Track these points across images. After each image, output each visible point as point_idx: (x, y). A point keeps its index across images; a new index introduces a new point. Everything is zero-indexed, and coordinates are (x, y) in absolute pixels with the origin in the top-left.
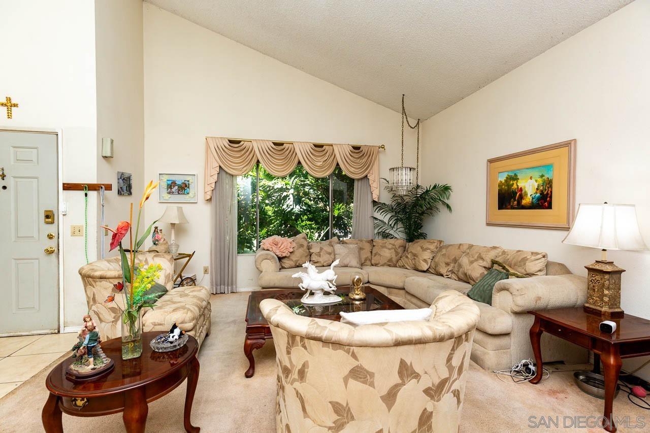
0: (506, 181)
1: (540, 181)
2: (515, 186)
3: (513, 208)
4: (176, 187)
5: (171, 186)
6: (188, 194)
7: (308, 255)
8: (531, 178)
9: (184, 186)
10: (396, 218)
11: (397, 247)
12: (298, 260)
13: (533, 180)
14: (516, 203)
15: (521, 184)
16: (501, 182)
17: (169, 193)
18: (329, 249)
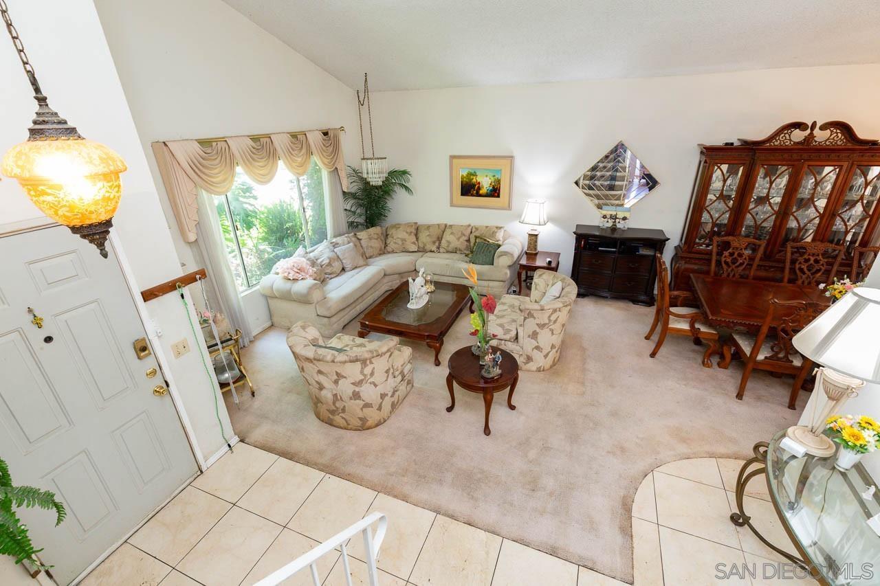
0: (467, 175)
1: (493, 179)
2: (474, 180)
3: (472, 195)
8: (487, 176)
13: (488, 178)
14: (475, 192)
15: (479, 179)
16: (462, 176)
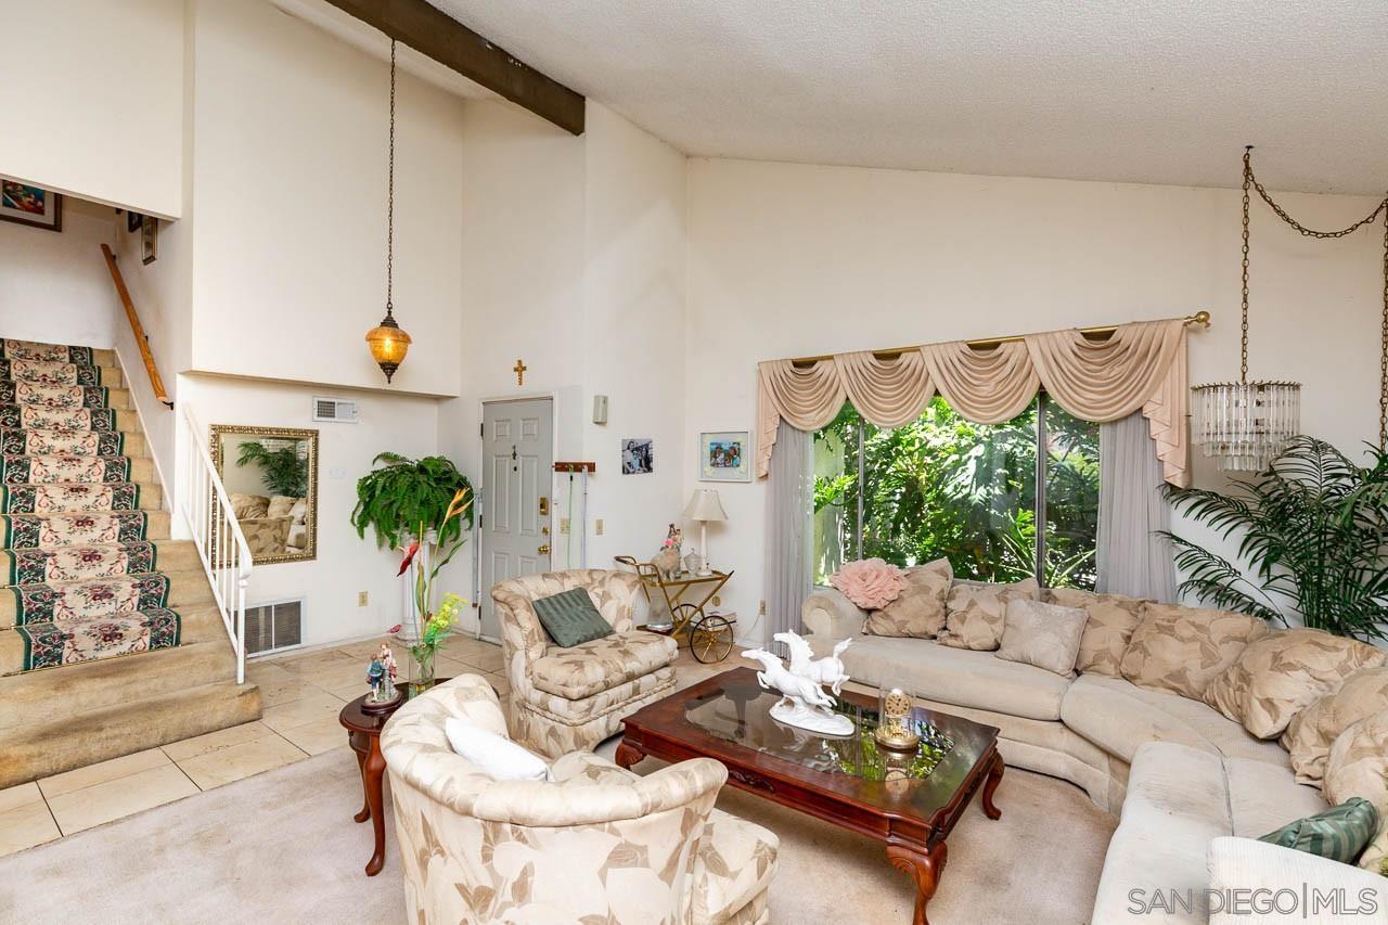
4: (722, 455)
5: (716, 451)
6: (738, 466)
7: (936, 615)
9: (732, 452)
10: (1267, 541)
11: (1216, 638)
12: (906, 622)
17: (713, 465)
18: (995, 609)
